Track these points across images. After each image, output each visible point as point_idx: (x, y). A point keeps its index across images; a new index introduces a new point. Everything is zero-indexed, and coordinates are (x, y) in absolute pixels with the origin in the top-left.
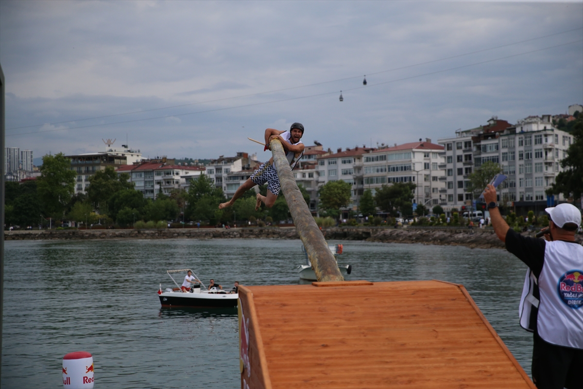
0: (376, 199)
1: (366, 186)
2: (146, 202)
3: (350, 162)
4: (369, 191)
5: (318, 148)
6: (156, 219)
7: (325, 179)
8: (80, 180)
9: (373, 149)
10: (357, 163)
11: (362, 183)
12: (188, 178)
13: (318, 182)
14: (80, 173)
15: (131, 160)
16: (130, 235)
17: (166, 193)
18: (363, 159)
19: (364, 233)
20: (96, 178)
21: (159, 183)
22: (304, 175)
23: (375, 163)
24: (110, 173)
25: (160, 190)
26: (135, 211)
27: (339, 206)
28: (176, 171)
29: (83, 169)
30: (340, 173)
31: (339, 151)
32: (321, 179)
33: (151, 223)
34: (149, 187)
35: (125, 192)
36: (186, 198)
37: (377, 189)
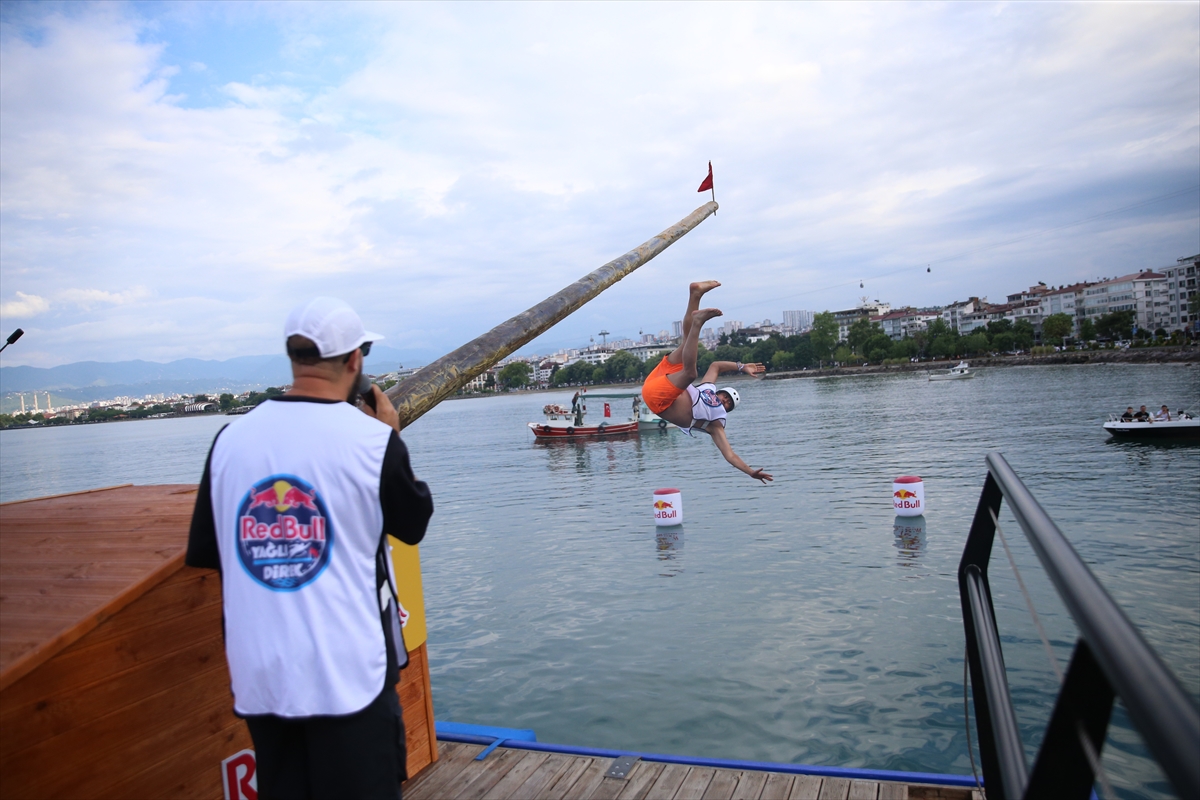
0: (1095, 326)
1: (1087, 316)
2: (891, 344)
3: (1071, 296)
4: (1089, 320)
5: (1043, 288)
6: (900, 355)
7: (1047, 312)
8: (843, 330)
9: (1093, 284)
10: (1079, 297)
11: (1084, 314)
12: (928, 322)
13: (1042, 316)
14: (842, 324)
15: (881, 312)
16: (879, 371)
17: (910, 335)
18: (1085, 293)
19: (1082, 357)
20: (853, 328)
21: (905, 327)
22: (1029, 311)
23: (1095, 295)
24: (864, 323)
25: (906, 333)
26: (883, 351)
27: (1062, 335)
28: (918, 317)
29: (845, 321)
30: (1062, 306)
31: (1061, 288)
32: (1044, 313)
33: (896, 360)
34: (897, 331)
35: (875, 337)
36: (925, 338)
37: (1096, 318)
